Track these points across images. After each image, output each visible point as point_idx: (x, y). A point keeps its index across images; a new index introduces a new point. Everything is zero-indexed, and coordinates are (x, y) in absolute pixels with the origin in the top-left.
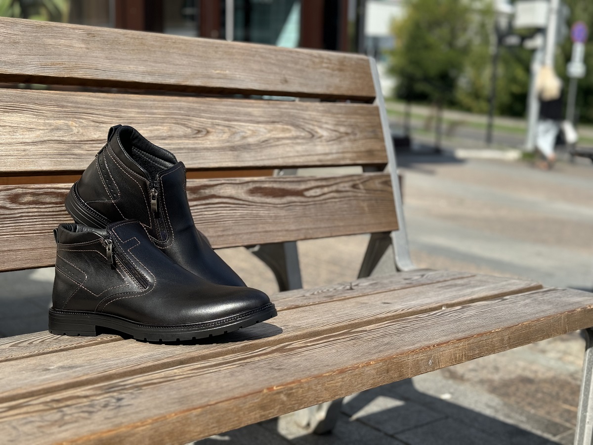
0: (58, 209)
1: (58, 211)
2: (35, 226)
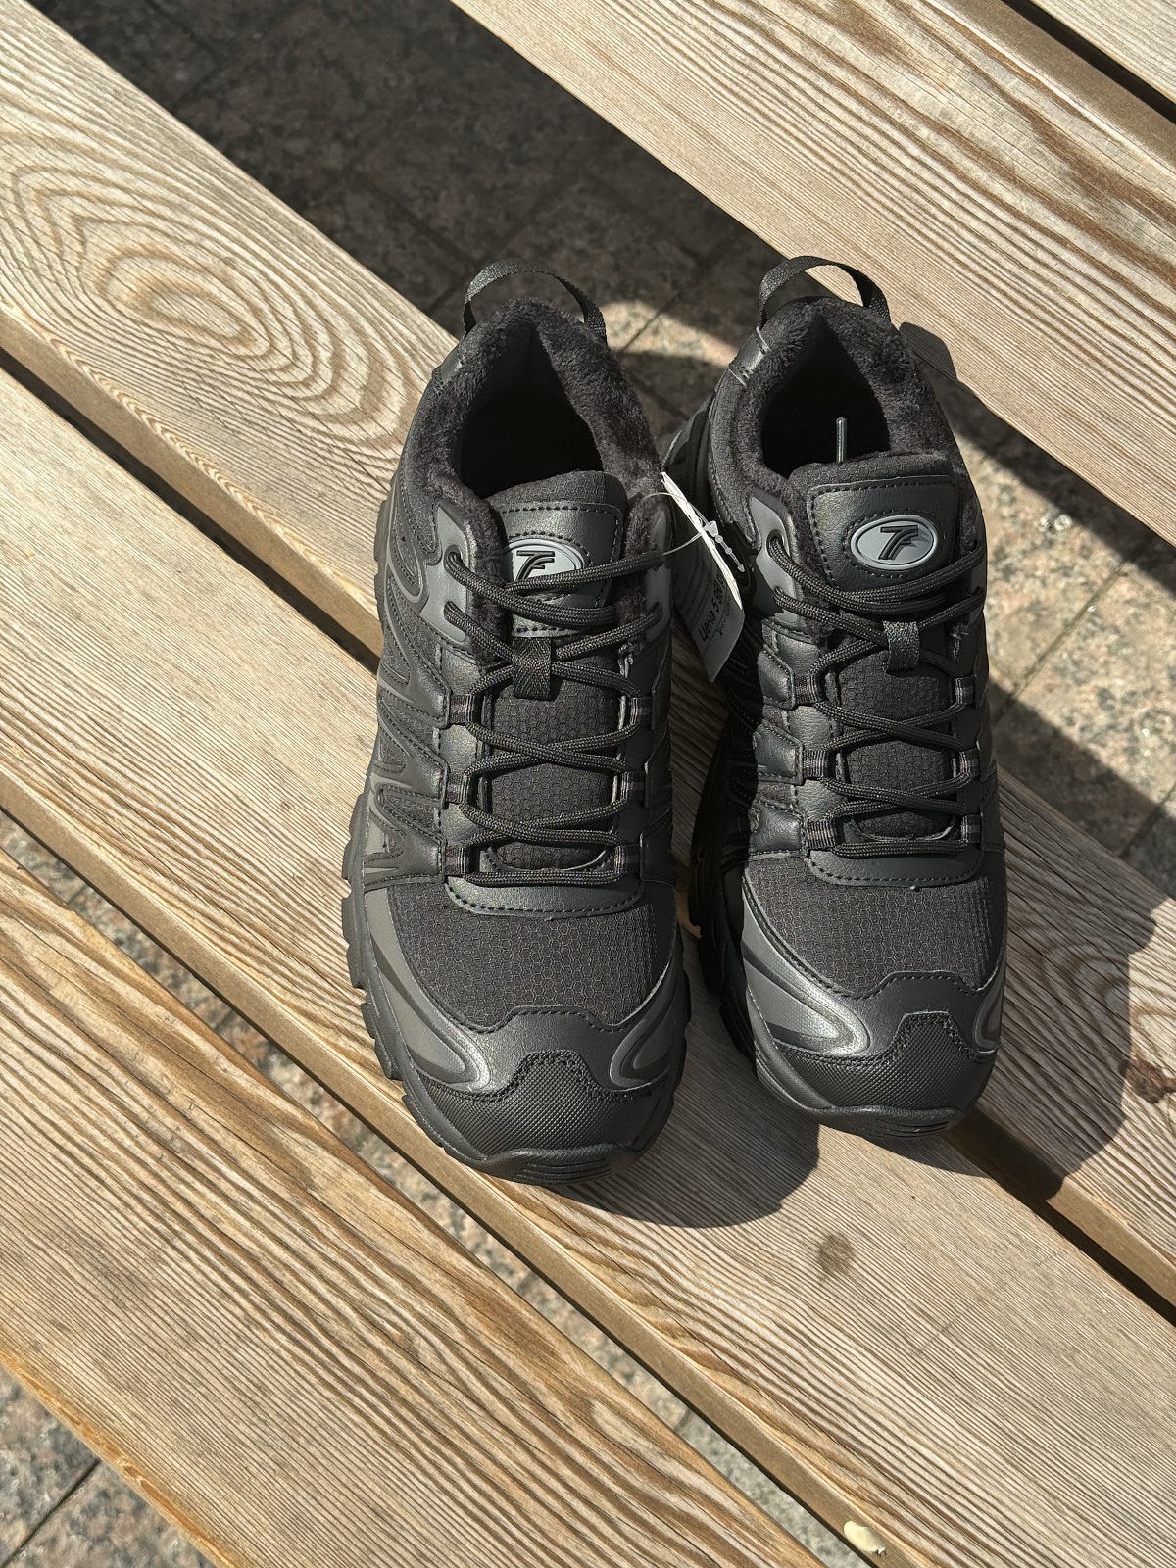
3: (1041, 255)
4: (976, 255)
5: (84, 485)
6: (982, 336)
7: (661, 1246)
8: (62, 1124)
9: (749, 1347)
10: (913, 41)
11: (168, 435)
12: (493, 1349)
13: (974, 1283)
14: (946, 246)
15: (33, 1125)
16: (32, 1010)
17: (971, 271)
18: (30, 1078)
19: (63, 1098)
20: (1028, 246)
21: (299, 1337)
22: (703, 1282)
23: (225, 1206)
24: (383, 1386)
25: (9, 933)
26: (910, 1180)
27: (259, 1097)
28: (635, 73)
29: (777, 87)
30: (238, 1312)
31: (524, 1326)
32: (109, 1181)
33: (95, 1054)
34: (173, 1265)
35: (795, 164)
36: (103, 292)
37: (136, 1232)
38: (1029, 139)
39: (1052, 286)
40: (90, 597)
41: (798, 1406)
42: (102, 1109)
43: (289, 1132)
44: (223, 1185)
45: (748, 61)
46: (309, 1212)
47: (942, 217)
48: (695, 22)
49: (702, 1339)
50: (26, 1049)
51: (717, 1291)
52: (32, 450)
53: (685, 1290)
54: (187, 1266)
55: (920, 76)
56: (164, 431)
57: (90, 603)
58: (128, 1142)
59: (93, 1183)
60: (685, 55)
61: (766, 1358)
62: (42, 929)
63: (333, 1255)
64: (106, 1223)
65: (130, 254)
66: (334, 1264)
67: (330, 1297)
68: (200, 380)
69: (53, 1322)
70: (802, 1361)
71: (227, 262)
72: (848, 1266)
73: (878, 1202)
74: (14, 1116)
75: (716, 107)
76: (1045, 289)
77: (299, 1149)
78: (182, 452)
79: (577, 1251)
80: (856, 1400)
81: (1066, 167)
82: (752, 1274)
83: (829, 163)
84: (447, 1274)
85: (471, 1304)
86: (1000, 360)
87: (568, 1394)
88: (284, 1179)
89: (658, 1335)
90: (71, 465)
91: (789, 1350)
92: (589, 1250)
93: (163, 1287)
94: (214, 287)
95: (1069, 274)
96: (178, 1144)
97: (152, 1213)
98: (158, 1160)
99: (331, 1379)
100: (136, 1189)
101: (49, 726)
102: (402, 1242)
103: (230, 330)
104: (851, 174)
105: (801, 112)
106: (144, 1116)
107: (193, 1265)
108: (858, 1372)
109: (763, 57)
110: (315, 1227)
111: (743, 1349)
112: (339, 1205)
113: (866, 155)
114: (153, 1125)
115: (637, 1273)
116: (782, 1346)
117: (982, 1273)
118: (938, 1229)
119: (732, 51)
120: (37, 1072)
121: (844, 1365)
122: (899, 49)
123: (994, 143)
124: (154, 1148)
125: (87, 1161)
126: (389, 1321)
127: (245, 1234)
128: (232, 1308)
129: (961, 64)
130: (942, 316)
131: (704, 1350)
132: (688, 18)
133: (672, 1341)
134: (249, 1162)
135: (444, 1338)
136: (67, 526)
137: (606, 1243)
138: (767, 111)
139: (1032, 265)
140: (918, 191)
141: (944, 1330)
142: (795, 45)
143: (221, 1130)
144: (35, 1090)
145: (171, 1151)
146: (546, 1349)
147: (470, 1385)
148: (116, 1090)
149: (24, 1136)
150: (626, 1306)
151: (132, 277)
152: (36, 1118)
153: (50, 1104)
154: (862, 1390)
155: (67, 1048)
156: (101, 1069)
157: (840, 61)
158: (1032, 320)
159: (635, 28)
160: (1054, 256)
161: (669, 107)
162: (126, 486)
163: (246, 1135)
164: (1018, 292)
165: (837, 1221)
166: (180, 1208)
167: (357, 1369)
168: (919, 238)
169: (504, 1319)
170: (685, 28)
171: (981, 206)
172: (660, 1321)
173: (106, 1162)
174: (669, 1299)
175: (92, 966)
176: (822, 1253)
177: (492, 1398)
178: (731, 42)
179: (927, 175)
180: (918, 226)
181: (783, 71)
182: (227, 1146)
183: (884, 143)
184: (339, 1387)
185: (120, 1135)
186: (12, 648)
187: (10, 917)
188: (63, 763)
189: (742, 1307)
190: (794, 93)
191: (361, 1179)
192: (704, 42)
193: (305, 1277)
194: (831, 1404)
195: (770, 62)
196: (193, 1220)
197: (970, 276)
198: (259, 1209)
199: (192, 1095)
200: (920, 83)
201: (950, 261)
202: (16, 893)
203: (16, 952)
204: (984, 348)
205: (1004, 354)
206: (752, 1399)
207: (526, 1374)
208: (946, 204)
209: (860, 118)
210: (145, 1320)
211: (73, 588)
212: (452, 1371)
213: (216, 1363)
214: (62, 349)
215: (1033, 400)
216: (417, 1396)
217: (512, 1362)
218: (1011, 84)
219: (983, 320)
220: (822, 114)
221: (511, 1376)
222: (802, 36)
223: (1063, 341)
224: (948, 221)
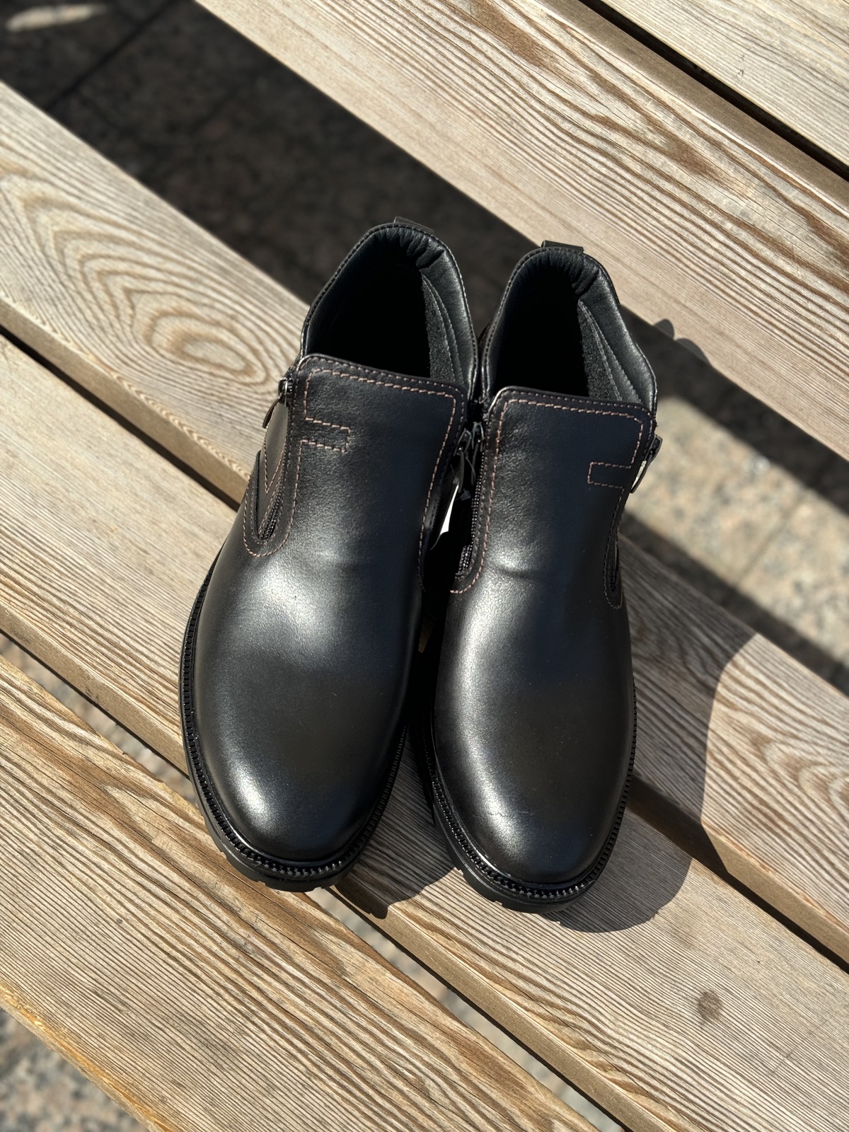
0: (452, 26)
1: (449, 31)
2: (383, 24)
3: (811, 306)
4: (764, 307)
5: (147, 478)
6: (766, 359)
7: (590, 1005)
8: (167, 936)
9: (657, 1075)
10: (722, 166)
11: (202, 441)
12: (481, 1086)
13: (805, 1021)
14: (742, 300)
15: (148, 939)
16: (141, 855)
17: (760, 317)
18: (143, 905)
19: (167, 918)
20: (801, 301)
21: (345, 1084)
22: (621, 1030)
23: (286, 991)
24: (406, 1117)
25: (121, 800)
26: (755, 950)
27: (303, 911)
28: (520, 186)
29: (622, 196)
30: (301, 1068)
31: (501, 1068)
32: (204, 977)
33: (187, 885)
34: (254, 1036)
35: (634, 246)
36: (149, 341)
37: (225, 1013)
38: (804, 230)
39: (819, 327)
40: (158, 558)
41: (694, 1116)
42: (195, 925)
43: (326, 935)
44: (284, 976)
45: (602, 178)
46: (345, 993)
47: (740, 281)
48: (564, 152)
49: (625, 1072)
50: (138, 883)
51: (631, 1036)
52: (110, 455)
53: (609, 1037)
54: (263, 1036)
55: (727, 189)
56: (199, 438)
57: (158, 561)
58: (215, 948)
59: (193, 979)
60: (556, 174)
61: (669, 1083)
62: (144, 796)
63: (364, 1023)
64: (205, 1007)
65: (165, 314)
66: (365, 1030)
67: (364, 1053)
68: (221, 401)
69: (174, 1082)
70: (694, 1083)
71: (232, 317)
72: (719, 1014)
73: (735, 967)
74: (135, 933)
75: (577, 208)
76: (814, 329)
77: (333, 947)
78: (213, 452)
79: (533, 1012)
80: (733, 1110)
81: (831, 249)
82: (654, 1023)
83: (659, 246)
84: (444, 1033)
85: (462, 1054)
86: (779, 375)
87: (535, 1116)
88: (325, 969)
89: (594, 1070)
90: (139, 465)
91: (685, 1076)
92: (541, 1011)
93: (248, 1052)
94: (224, 336)
95: (831, 319)
96: (250, 947)
97: (236, 999)
98: (237, 960)
99: (370, 1113)
100: (223, 982)
101: (137, 650)
102: (411, 1012)
103: (239, 365)
104: (675, 253)
105: (640, 212)
106: (224, 928)
107: (267, 1035)
108: (733, 1089)
109: (613, 176)
110: (350, 1004)
111: (653, 1077)
112: (365, 987)
113: (685, 240)
114: (232, 935)
115: (576, 1026)
116: (680, 1073)
117: (810, 1014)
118: (777, 985)
119: (591, 172)
120: (147, 900)
121: (722, 1085)
122: (713, 171)
123: (779, 233)
124: (233, 951)
125: (187, 963)
126: (407, 1070)
127: (302, 1011)
128: (297, 1064)
129: (757, 181)
130: (738, 346)
131: (626, 1079)
132: (559, 150)
133: (604, 1074)
134: (300, 958)
135: (446, 1079)
136: (139, 508)
137: (552, 1005)
138: (614, 211)
139: (804, 313)
140: (723, 264)
141: (788, 1056)
142: (637, 168)
143: (279, 935)
144: (147, 914)
145: (245, 953)
146: (517, 1084)
147: (467, 1113)
148: (204, 911)
149: (142, 947)
150: (570, 1050)
151: (168, 330)
152: (149, 934)
153: (158, 923)
154: (737, 1102)
155: (167, 882)
156: (192, 896)
157: (669, 179)
158: (804, 349)
159: (520, 157)
160: (820, 307)
161: (544, 208)
162: (176, 478)
163: (296, 938)
164: (794, 330)
165: (709, 981)
166: (255, 994)
167: (387, 1106)
168: (723, 295)
169: (486, 1064)
170: (557, 156)
171: (768, 274)
172: (595, 1060)
173: (201, 963)
174: (599, 1044)
175: (180, 822)
176: (700, 1005)
177: (483, 1121)
178: (590, 166)
179: (730, 254)
180: (722, 287)
181: (627, 185)
182: (284, 947)
183: (699, 233)
184: (376, 1118)
185: (209, 943)
186: (107, 596)
187: (121, 789)
188: (149, 677)
189: (649, 1047)
190: (635, 199)
191: (379, 967)
192: (571, 166)
193: (346, 1040)
194: (717, 1113)
195: (618, 179)
196: (265, 1002)
197: (760, 320)
198: (310, 992)
199: (257, 912)
200: (726, 193)
201: (745, 310)
202: (123, 771)
203: (127, 813)
204: (770, 368)
205: (783, 372)
206: (663, 1113)
207: (505, 1103)
208: (743, 273)
209: (682, 216)
210: (239, 1078)
211: (145, 552)
212: (453, 1103)
213: (289, 1106)
214: (125, 384)
215: (804, 403)
216: (431, 1123)
217: (494, 1094)
218: (792, 195)
219: (769, 349)
220: (655, 214)
221: (495, 1105)
222: (641, 162)
223: (826, 363)
224: (744, 284)
